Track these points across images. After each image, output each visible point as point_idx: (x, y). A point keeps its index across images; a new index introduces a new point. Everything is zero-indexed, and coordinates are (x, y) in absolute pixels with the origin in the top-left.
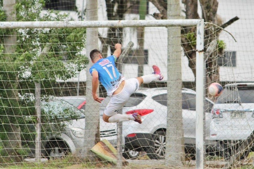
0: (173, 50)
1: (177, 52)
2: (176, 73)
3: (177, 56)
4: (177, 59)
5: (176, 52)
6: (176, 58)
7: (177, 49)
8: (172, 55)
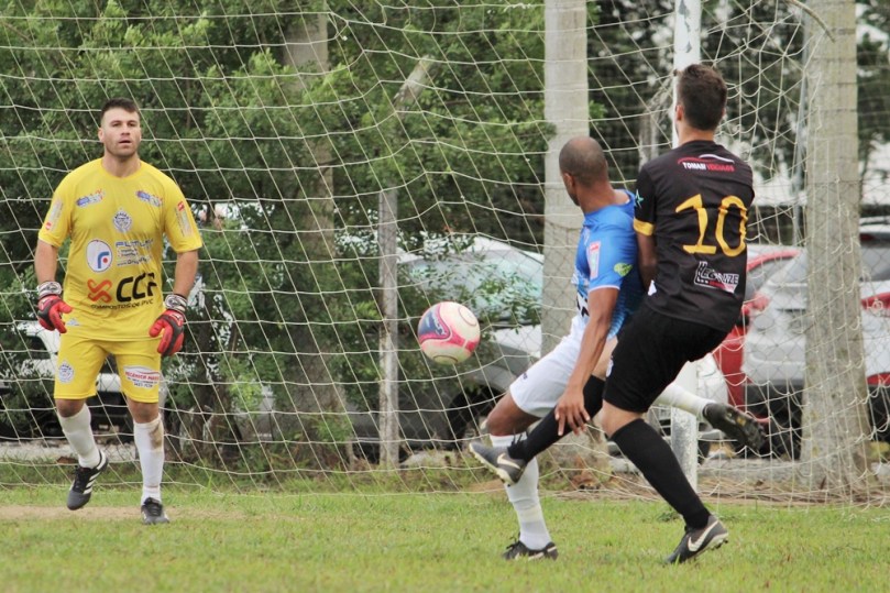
0: (828, 78)
1: (840, 85)
2: (837, 161)
3: (840, 99)
4: (839, 111)
5: (836, 86)
6: (835, 108)
7: (840, 73)
8: (822, 96)
